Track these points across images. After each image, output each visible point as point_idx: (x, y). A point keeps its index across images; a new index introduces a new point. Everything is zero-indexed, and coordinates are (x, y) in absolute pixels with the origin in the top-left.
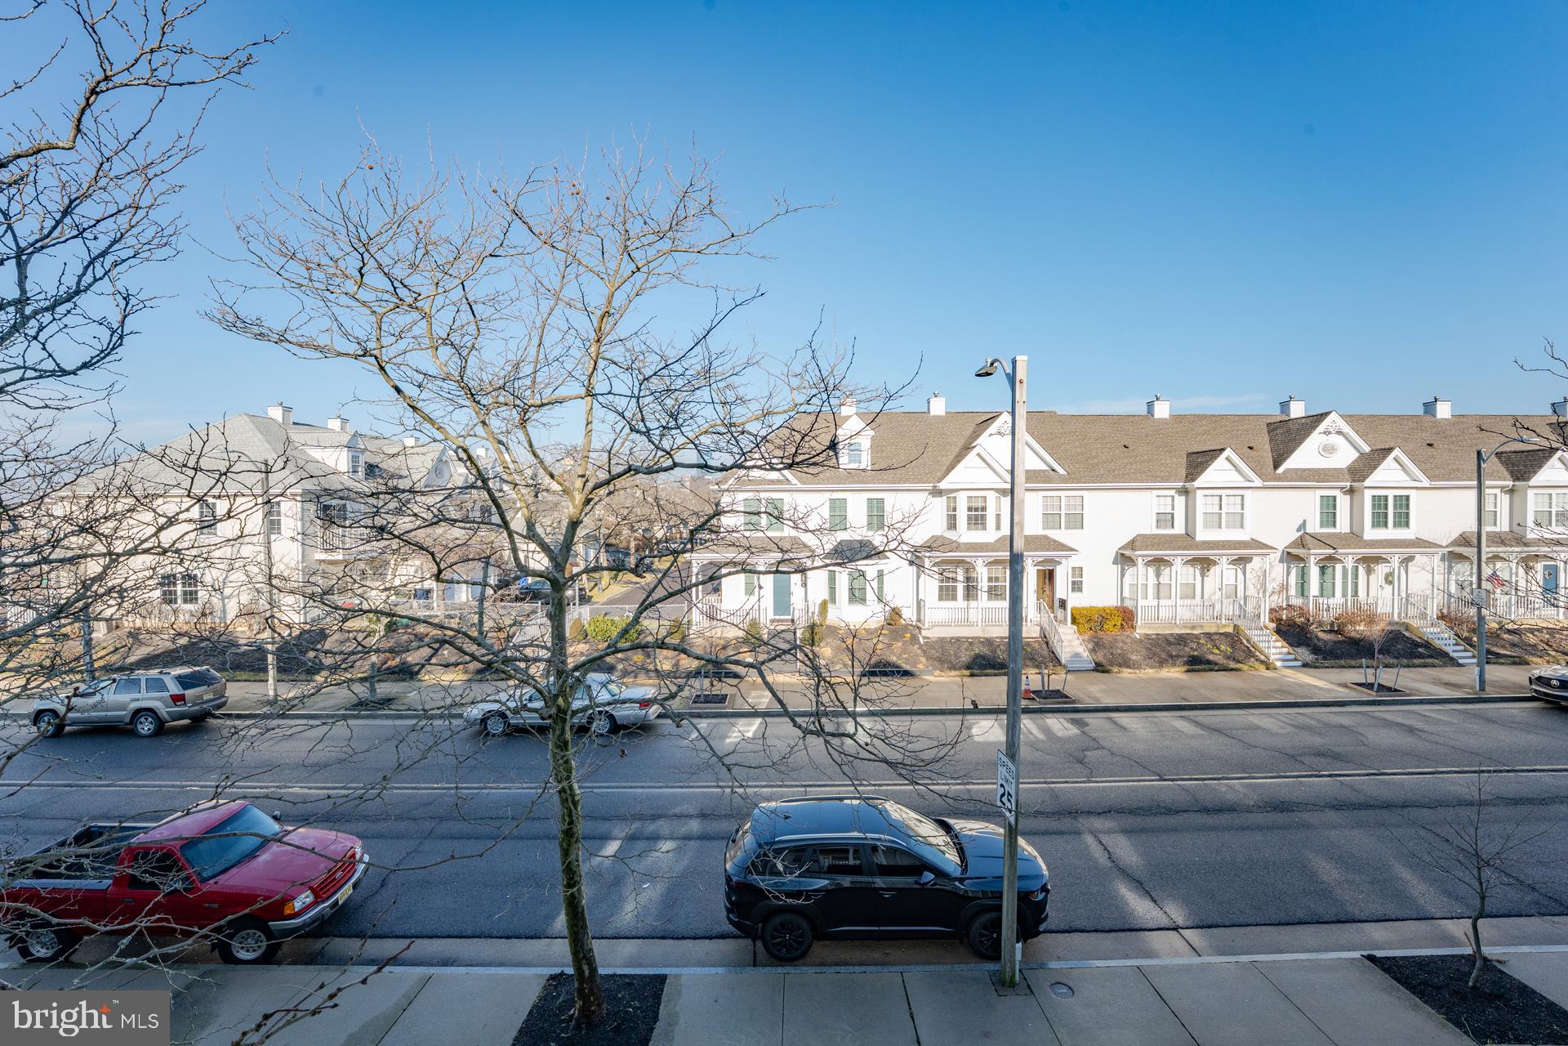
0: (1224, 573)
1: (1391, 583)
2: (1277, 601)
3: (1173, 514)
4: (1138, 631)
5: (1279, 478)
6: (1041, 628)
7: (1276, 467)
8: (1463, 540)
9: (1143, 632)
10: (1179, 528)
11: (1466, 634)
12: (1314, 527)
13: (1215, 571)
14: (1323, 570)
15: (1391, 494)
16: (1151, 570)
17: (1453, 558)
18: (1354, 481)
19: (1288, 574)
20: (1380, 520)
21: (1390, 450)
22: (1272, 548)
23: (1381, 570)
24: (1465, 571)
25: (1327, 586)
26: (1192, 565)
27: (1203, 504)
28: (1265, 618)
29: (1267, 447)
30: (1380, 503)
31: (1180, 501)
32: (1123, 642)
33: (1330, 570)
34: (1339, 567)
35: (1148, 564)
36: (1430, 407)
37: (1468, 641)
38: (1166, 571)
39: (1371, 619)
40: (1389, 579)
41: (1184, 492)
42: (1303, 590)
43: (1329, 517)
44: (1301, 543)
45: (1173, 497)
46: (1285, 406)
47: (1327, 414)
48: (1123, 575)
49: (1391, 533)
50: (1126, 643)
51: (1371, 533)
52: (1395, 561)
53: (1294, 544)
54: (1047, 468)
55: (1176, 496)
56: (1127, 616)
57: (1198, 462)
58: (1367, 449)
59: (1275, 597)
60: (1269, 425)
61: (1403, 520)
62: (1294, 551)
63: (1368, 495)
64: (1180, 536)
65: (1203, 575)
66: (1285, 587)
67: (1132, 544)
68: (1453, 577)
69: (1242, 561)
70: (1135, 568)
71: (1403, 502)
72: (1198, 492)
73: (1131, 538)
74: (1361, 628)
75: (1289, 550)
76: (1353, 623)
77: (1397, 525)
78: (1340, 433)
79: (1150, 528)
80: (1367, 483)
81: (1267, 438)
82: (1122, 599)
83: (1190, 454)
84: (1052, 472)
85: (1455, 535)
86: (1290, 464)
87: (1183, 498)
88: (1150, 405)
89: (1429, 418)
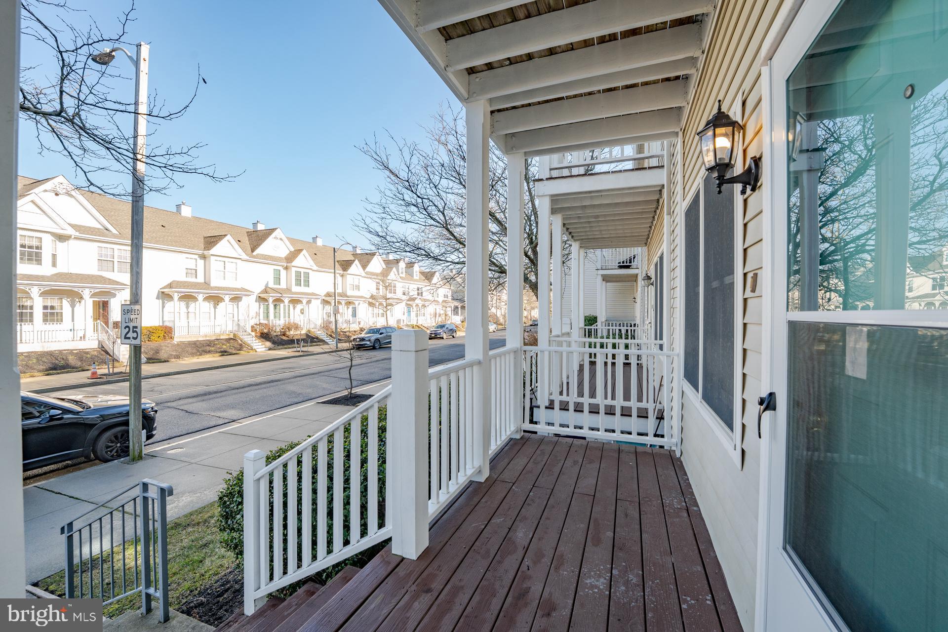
0: (226, 306)
1: (303, 313)
2: (253, 322)
3: (196, 270)
4: (175, 339)
5: (254, 257)
6: (99, 341)
7: (253, 251)
8: (328, 295)
9: (179, 340)
10: (200, 279)
11: (329, 333)
12: (271, 285)
13: (221, 305)
14: (275, 306)
15: (302, 271)
16: (183, 304)
17: (325, 302)
18: (287, 263)
19: (260, 308)
20: (298, 283)
21: (301, 250)
22: (251, 292)
23: (299, 307)
24: (329, 309)
25: (277, 315)
26: (209, 302)
27: (215, 265)
28: (249, 330)
29: (247, 242)
30: (298, 274)
31: (201, 262)
32: (166, 346)
33: (278, 307)
34: (282, 305)
35: (182, 298)
36: (315, 239)
37: (331, 336)
38: (192, 305)
39: (297, 327)
40: (302, 312)
41: (203, 257)
42: (267, 316)
43: (278, 280)
44: (265, 291)
45: (196, 259)
46: (255, 224)
47: (276, 229)
48: (163, 307)
49: (302, 289)
50: (168, 347)
51: (295, 289)
52: (304, 301)
53: (262, 292)
54: (102, 228)
55: (198, 260)
56: (167, 332)
57: (211, 241)
58: (292, 249)
59: (254, 319)
60: (247, 232)
61: (307, 284)
62: (262, 296)
63: (294, 269)
64: (201, 283)
65: (215, 308)
66: (258, 314)
67: (170, 286)
68: (325, 312)
69: (236, 299)
70: (172, 302)
71: (307, 275)
72: (212, 257)
73: (169, 282)
74: (292, 332)
75: (260, 295)
76: (289, 329)
77: (305, 286)
78: (281, 239)
79: (182, 278)
80: (293, 264)
81: (247, 238)
82: (163, 322)
83: (205, 238)
84: (105, 231)
85: (325, 293)
86: (258, 251)
87: (203, 261)
88: (178, 207)
89: (314, 244)
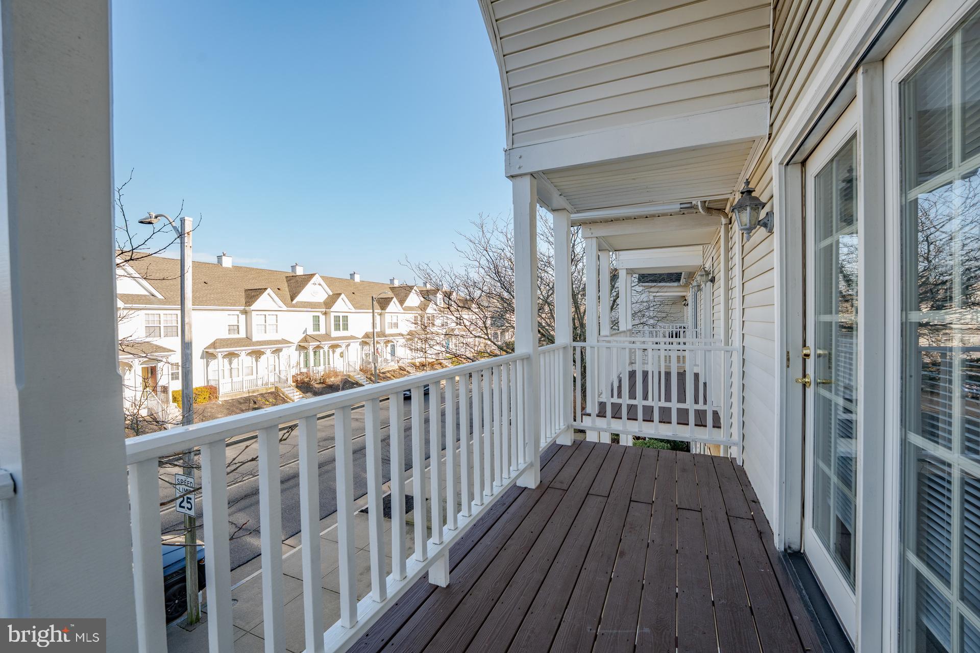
0: (268, 358)
1: (342, 357)
2: (294, 371)
3: (238, 326)
4: (220, 399)
5: (294, 306)
6: (149, 409)
7: (292, 300)
8: (367, 336)
9: (224, 399)
10: (243, 334)
11: (369, 376)
12: (310, 332)
13: (263, 357)
14: (315, 352)
15: (341, 315)
16: (226, 361)
17: (364, 343)
18: (326, 308)
19: (300, 356)
20: (337, 328)
21: (340, 294)
22: (292, 343)
23: (338, 351)
24: (369, 349)
25: (317, 361)
26: (251, 356)
27: (256, 319)
28: (290, 381)
29: (287, 289)
30: (337, 319)
31: (242, 318)
32: (211, 408)
33: (318, 353)
34: (322, 351)
35: (224, 357)
36: (352, 275)
37: (370, 379)
38: (235, 361)
39: (336, 374)
40: (342, 355)
41: (245, 312)
42: (307, 364)
43: (317, 326)
44: (305, 340)
45: (238, 315)
46: (294, 268)
47: (314, 274)
48: (207, 366)
49: (342, 333)
50: (213, 408)
51: (334, 334)
52: (344, 346)
53: (301, 341)
54: (148, 294)
55: (240, 315)
56: (212, 391)
57: (252, 295)
58: (331, 293)
59: (294, 369)
60: (287, 277)
61: (346, 328)
62: (302, 344)
63: (333, 315)
64: (243, 339)
65: (257, 361)
66: (298, 363)
67: (214, 345)
68: (363, 352)
69: (277, 351)
70: (216, 360)
71: (346, 318)
72: (253, 312)
73: (213, 341)
74: (332, 379)
75: (300, 344)
76: (329, 377)
77: (344, 329)
78: (320, 284)
79: (225, 335)
80: (332, 310)
81: (286, 284)
82: (208, 381)
83: (246, 290)
84: (152, 297)
85: (363, 334)
86: (300, 298)
87: (244, 316)
88: (220, 258)
89: (352, 281)
